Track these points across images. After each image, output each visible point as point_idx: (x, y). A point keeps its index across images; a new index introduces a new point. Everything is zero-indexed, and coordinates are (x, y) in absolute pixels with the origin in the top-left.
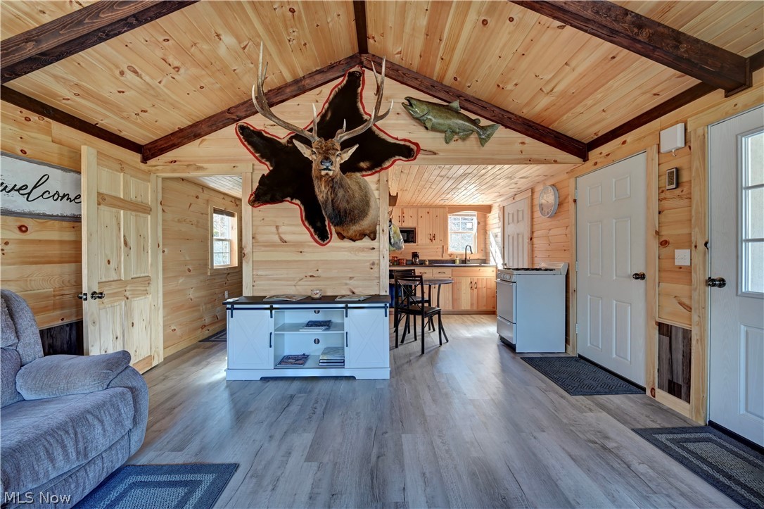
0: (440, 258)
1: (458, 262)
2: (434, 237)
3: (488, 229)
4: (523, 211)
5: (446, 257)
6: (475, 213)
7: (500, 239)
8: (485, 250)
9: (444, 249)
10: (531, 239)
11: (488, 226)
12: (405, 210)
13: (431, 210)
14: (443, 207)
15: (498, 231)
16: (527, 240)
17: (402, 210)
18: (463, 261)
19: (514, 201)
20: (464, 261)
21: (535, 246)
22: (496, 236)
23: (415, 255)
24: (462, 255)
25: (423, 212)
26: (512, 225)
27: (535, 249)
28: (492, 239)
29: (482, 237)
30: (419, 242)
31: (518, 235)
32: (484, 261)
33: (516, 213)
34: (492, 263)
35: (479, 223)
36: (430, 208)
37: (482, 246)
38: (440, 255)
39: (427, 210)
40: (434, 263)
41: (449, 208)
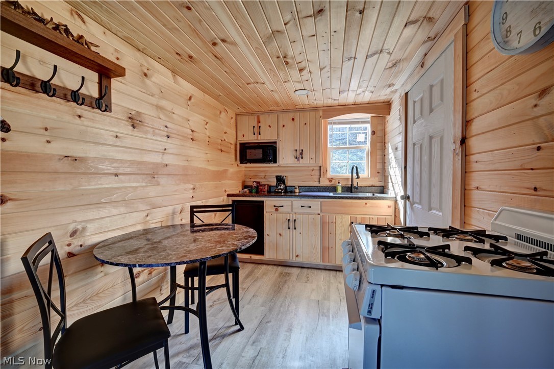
0: (316, 184)
1: (340, 190)
2: (302, 154)
3: (386, 141)
5: (325, 183)
6: (368, 116)
7: (400, 153)
8: (382, 171)
9: (321, 170)
10: (463, 141)
11: (387, 136)
12: (262, 118)
13: (296, 115)
14: (314, 109)
15: (399, 140)
16: (451, 146)
17: (258, 117)
18: (348, 188)
19: (423, 70)
20: (350, 189)
21: (473, 158)
22: (396, 149)
23: (280, 180)
24: (348, 179)
25: (285, 119)
26: (419, 122)
28: (391, 155)
29: (379, 153)
30: (281, 162)
31: (431, 138)
32: (383, 190)
33: (427, 95)
34: (391, 193)
35: (373, 133)
36: (295, 111)
37: (379, 166)
38: (317, 180)
39: (292, 115)
40: (309, 191)
41: (324, 111)
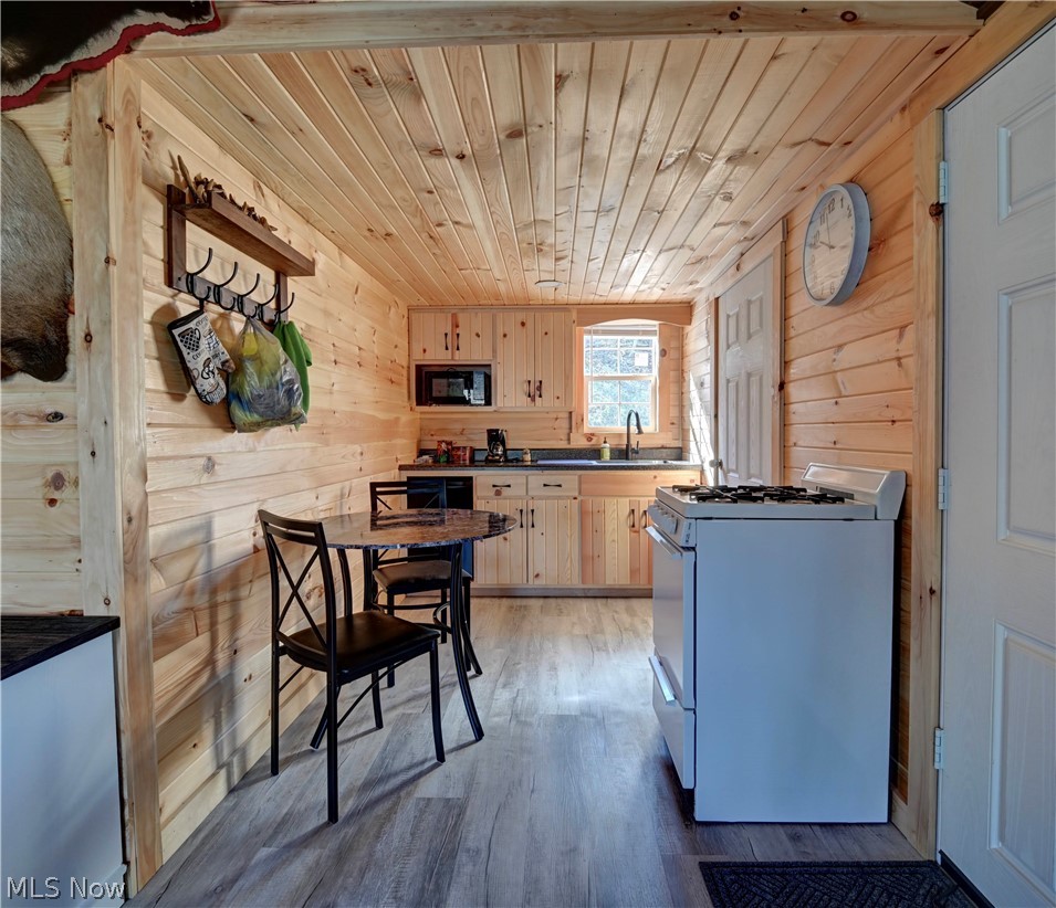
0: (563, 445)
1: (607, 454)
2: (539, 388)
3: (685, 368)
4: (761, 300)
5: (579, 442)
6: (654, 324)
7: (708, 392)
8: (681, 425)
9: (573, 419)
10: (782, 386)
11: (686, 360)
12: (462, 318)
13: (529, 318)
14: (564, 307)
15: (705, 370)
16: (771, 391)
17: (454, 316)
18: (620, 451)
19: (739, 276)
20: (624, 453)
21: (793, 408)
22: (702, 384)
23: (495, 437)
24: (620, 435)
25: (509, 322)
26: (735, 349)
27: (794, 419)
28: (693, 393)
29: (673, 388)
30: (500, 404)
31: (749, 375)
32: (680, 453)
33: (744, 313)
34: (694, 459)
35: (663, 353)
36: (528, 311)
37: (674, 412)
38: (564, 437)
39: (521, 316)
40: (547, 459)
41: (579, 311)
